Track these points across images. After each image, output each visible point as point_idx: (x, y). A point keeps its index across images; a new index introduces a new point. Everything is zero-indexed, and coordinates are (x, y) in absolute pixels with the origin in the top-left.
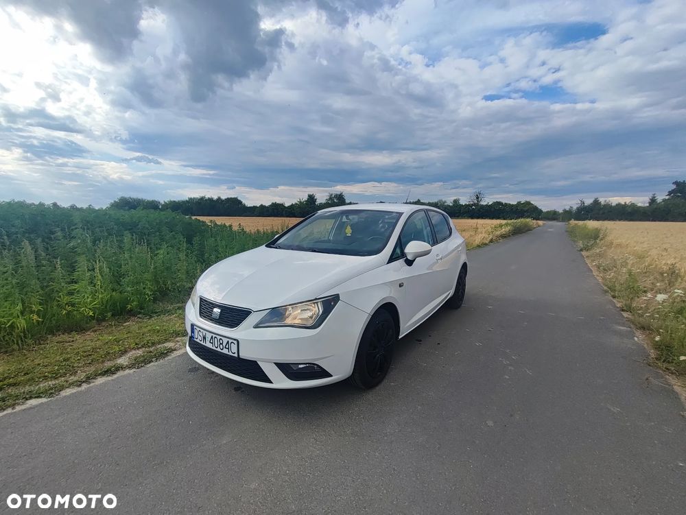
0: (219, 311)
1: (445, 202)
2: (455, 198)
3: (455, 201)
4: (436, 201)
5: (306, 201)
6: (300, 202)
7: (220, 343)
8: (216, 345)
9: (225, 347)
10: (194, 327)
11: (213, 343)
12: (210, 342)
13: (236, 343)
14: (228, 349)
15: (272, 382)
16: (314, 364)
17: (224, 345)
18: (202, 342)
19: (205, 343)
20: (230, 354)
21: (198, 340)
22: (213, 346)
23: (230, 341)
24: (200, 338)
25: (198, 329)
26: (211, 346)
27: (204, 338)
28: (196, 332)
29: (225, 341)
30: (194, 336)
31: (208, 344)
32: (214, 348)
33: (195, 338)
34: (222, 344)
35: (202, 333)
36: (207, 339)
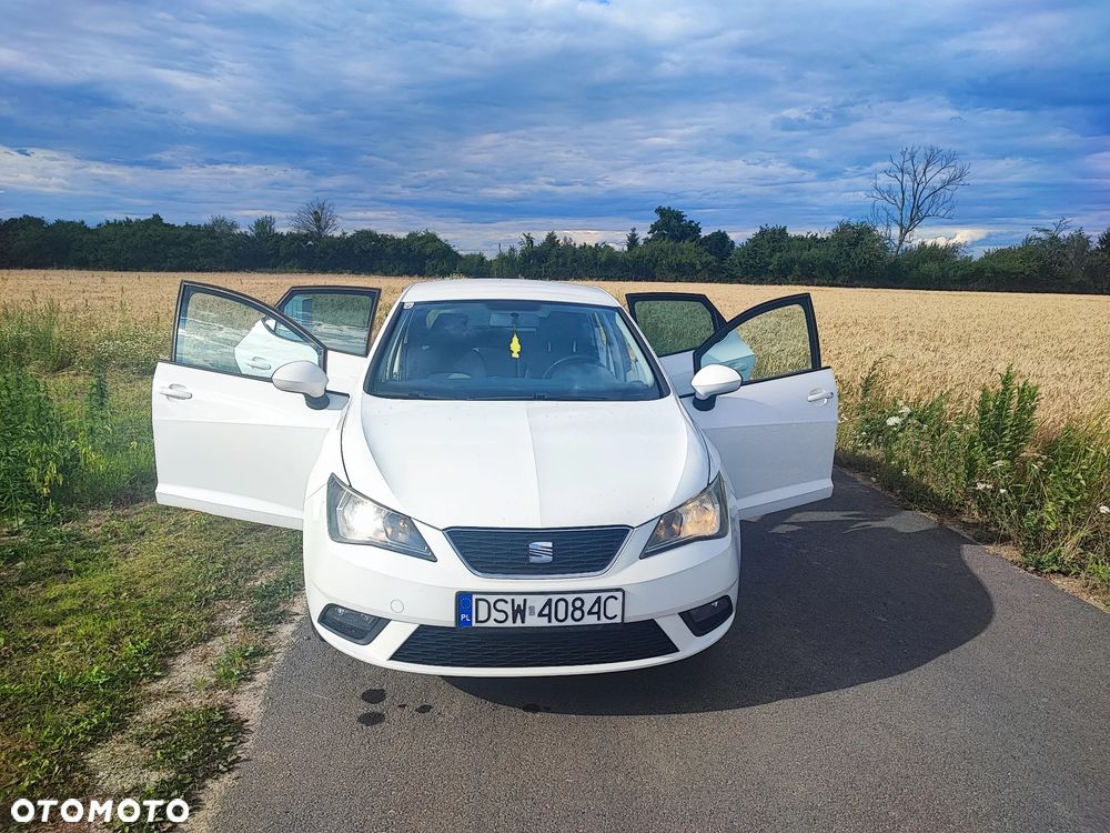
0: (550, 545)
1: (233, 225)
3: (261, 224)
7: (575, 609)
8: (561, 616)
9: (590, 613)
10: (474, 597)
11: (549, 615)
12: (540, 615)
13: (619, 595)
14: (598, 613)
15: (677, 650)
16: (726, 598)
17: (586, 609)
18: (509, 623)
19: (523, 622)
20: (604, 620)
21: (491, 623)
22: (550, 621)
23: (604, 596)
24: (501, 617)
25: (492, 599)
26: (543, 622)
27: (519, 612)
28: (483, 607)
29: (589, 600)
30: (470, 617)
31: (533, 621)
32: (554, 623)
33: (477, 621)
34: (580, 609)
35: (510, 602)
36: (527, 610)
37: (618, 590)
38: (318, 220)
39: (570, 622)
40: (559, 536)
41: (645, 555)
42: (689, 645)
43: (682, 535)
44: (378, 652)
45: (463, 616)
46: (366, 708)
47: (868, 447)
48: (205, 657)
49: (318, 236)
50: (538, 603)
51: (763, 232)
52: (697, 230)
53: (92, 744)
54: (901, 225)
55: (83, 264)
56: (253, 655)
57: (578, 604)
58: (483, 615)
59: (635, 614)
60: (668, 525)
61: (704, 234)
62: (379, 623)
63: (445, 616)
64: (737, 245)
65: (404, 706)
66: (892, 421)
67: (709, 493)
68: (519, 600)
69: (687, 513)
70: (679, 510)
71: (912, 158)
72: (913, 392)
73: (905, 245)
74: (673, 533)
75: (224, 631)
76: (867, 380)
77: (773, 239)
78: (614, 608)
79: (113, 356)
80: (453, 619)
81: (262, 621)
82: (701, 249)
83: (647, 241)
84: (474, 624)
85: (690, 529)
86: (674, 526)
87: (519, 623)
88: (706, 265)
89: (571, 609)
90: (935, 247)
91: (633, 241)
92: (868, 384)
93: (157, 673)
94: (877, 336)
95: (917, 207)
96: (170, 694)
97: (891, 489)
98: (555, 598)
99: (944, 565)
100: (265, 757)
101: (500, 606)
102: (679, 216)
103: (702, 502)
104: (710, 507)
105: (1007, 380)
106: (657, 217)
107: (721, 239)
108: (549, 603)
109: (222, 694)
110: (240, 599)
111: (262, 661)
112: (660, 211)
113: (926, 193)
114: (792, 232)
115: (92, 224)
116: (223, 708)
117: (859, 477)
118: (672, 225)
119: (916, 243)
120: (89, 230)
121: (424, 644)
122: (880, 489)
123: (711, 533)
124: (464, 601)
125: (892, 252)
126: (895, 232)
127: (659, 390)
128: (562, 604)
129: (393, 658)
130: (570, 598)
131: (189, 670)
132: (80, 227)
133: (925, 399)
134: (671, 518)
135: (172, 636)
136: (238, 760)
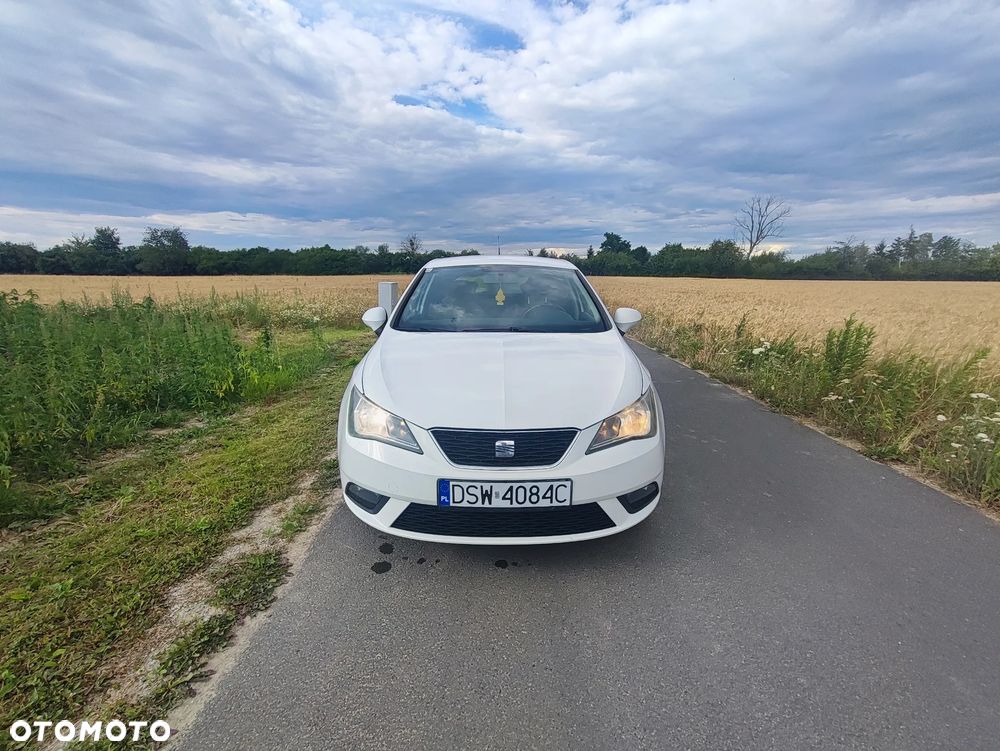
0: (512, 443)
1: (367, 249)
2: (381, 244)
3: (381, 248)
4: (354, 248)
5: (93, 242)
6: (78, 243)
7: (532, 494)
8: (521, 499)
9: (544, 497)
10: (451, 483)
11: (511, 499)
12: (504, 498)
13: (568, 484)
14: (551, 498)
15: (615, 525)
16: (655, 483)
17: (541, 494)
18: (479, 504)
19: (490, 503)
20: (555, 504)
21: (465, 504)
22: (511, 503)
23: (556, 484)
24: (473, 499)
25: (465, 485)
26: (506, 504)
27: (487, 496)
28: (458, 491)
29: (544, 487)
30: (449, 499)
31: (498, 503)
32: (515, 505)
33: (454, 502)
34: (537, 494)
35: (479, 488)
36: (494, 495)
37: (567, 480)
38: (412, 244)
39: (528, 504)
40: (520, 437)
41: (589, 452)
42: (624, 521)
43: (620, 436)
44: (382, 521)
45: (443, 498)
46: (378, 558)
47: (744, 371)
48: (280, 511)
49: (411, 254)
50: (502, 489)
51: (667, 247)
52: (628, 246)
53: (179, 580)
54: (751, 242)
55: (289, 272)
56: (311, 512)
57: (534, 490)
58: (458, 498)
59: (580, 498)
60: (609, 427)
61: (632, 248)
62: (383, 500)
63: (430, 498)
64: (652, 254)
65: (406, 558)
66: (756, 351)
67: (643, 402)
68: (487, 487)
69: (625, 417)
70: (618, 416)
71: (759, 201)
72: (772, 335)
73: (752, 254)
74: (613, 434)
75: (298, 492)
76: (740, 327)
77: (674, 250)
78: (563, 494)
79: (289, 318)
80: (436, 499)
81: (324, 486)
82: (631, 257)
83: (599, 253)
84: (452, 504)
85: (626, 430)
86: (614, 428)
87: (487, 505)
88: (634, 266)
89: (528, 494)
90: (771, 254)
91: (590, 253)
92: (740, 330)
93: (244, 523)
94: (742, 302)
95: (761, 231)
96: (247, 540)
97: (762, 399)
98: (515, 486)
99: (808, 453)
100: (297, 597)
101: (471, 490)
102: (617, 238)
103: (636, 408)
104: (642, 413)
105: (849, 324)
106: (605, 239)
107: (643, 250)
108: (511, 489)
109: (282, 542)
110: (316, 469)
111: (317, 516)
112: (606, 235)
113: (767, 221)
114: (685, 247)
115: (293, 251)
116: (279, 553)
117: (739, 390)
118: (613, 243)
119: (759, 254)
120: (292, 254)
121: (414, 516)
122: (753, 398)
123: (643, 434)
124: (443, 485)
125: (745, 258)
126: (747, 246)
127: (603, 326)
128: (521, 491)
129: (394, 525)
130: (528, 486)
131: (267, 521)
132: (287, 252)
133: (780, 339)
134: (612, 421)
135: (262, 495)
136: (275, 599)
